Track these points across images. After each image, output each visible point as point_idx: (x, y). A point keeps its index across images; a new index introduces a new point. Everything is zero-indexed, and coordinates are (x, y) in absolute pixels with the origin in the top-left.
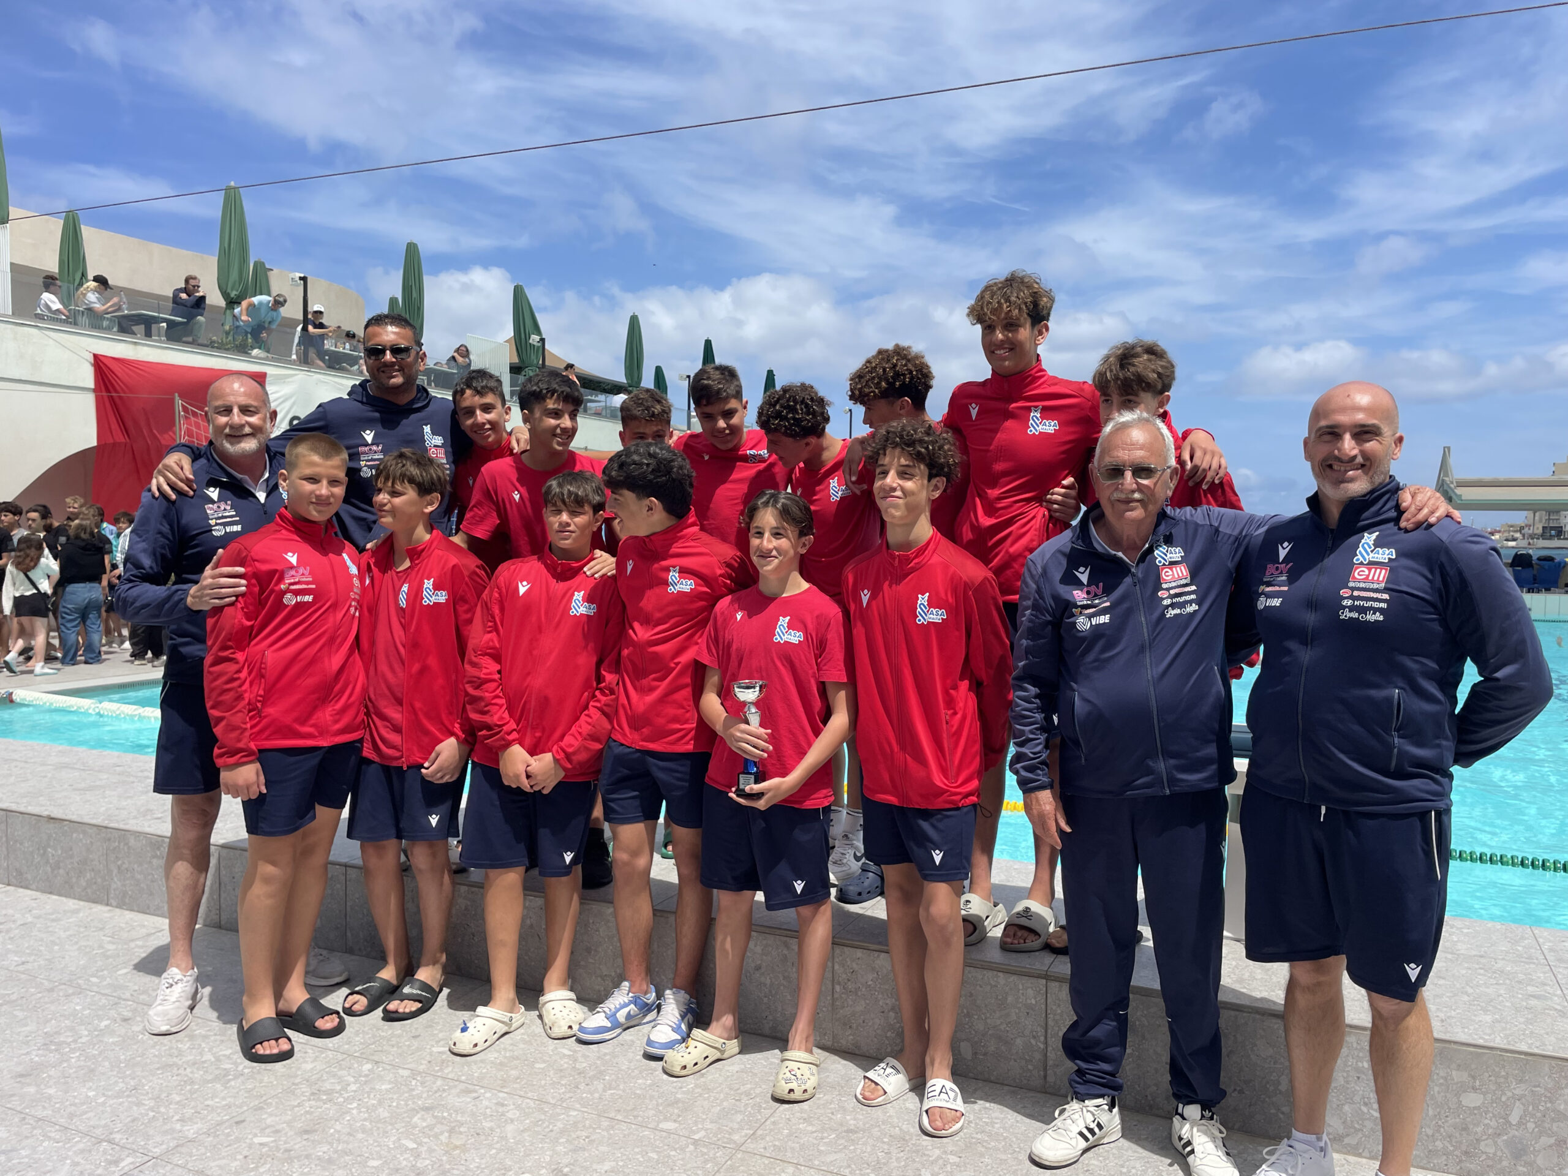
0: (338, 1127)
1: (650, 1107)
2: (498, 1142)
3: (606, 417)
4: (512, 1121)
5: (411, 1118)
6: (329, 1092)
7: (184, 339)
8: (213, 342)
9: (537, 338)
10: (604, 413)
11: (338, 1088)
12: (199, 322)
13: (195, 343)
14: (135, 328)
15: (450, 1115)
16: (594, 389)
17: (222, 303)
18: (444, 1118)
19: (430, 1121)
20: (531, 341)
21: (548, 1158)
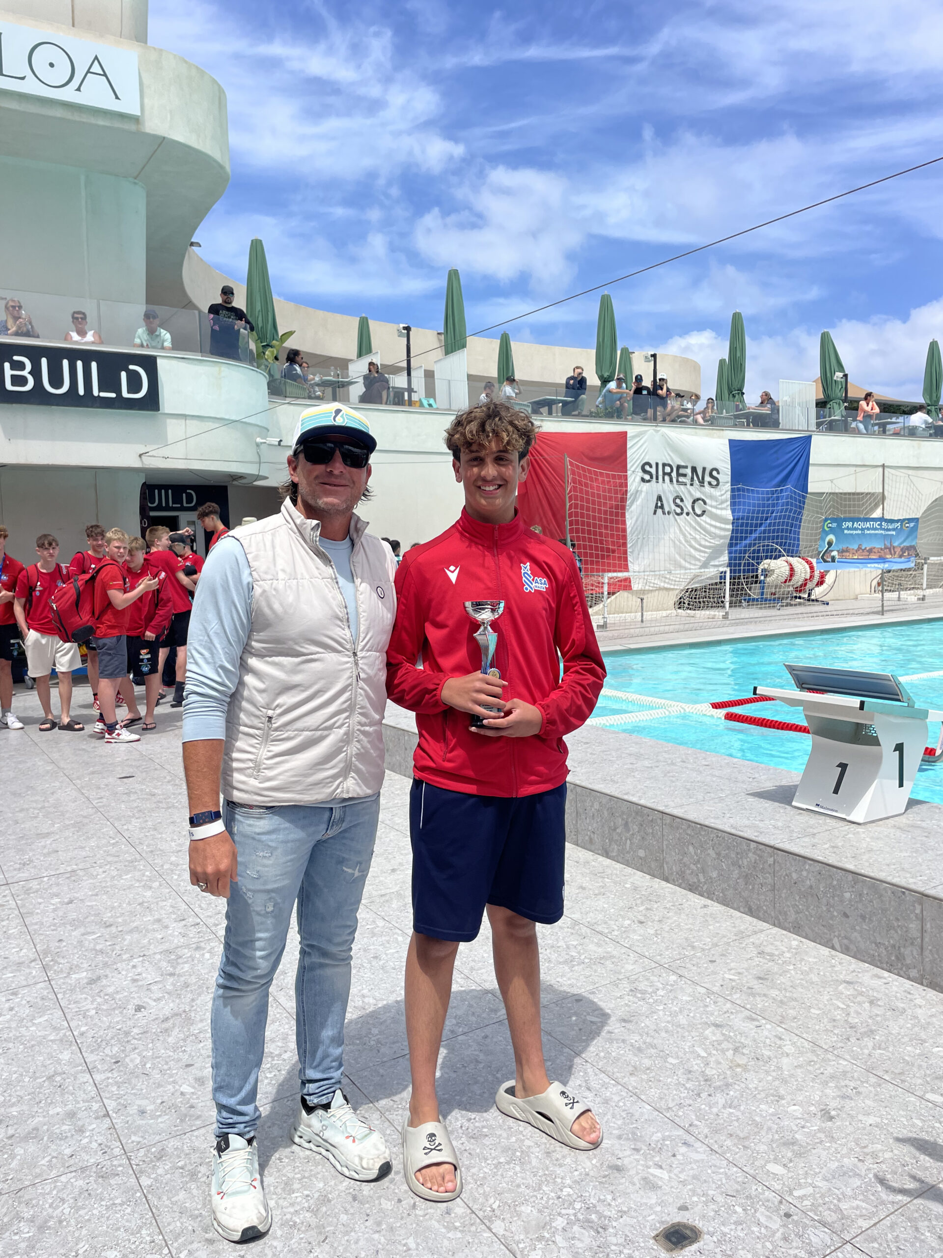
0: (647, 1022)
1: (917, 1075)
2: (774, 1071)
3: (904, 436)
4: (788, 1055)
5: (704, 1030)
6: (643, 992)
7: (574, 413)
8: (591, 413)
9: (840, 375)
10: (902, 433)
11: (650, 990)
12: (582, 399)
13: (580, 415)
14: (542, 410)
15: (736, 1036)
16: (894, 413)
17: (598, 383)
18: (731, 1037)
19: (719, 1037)
20: (835, 378)
21: (817, 1098)
